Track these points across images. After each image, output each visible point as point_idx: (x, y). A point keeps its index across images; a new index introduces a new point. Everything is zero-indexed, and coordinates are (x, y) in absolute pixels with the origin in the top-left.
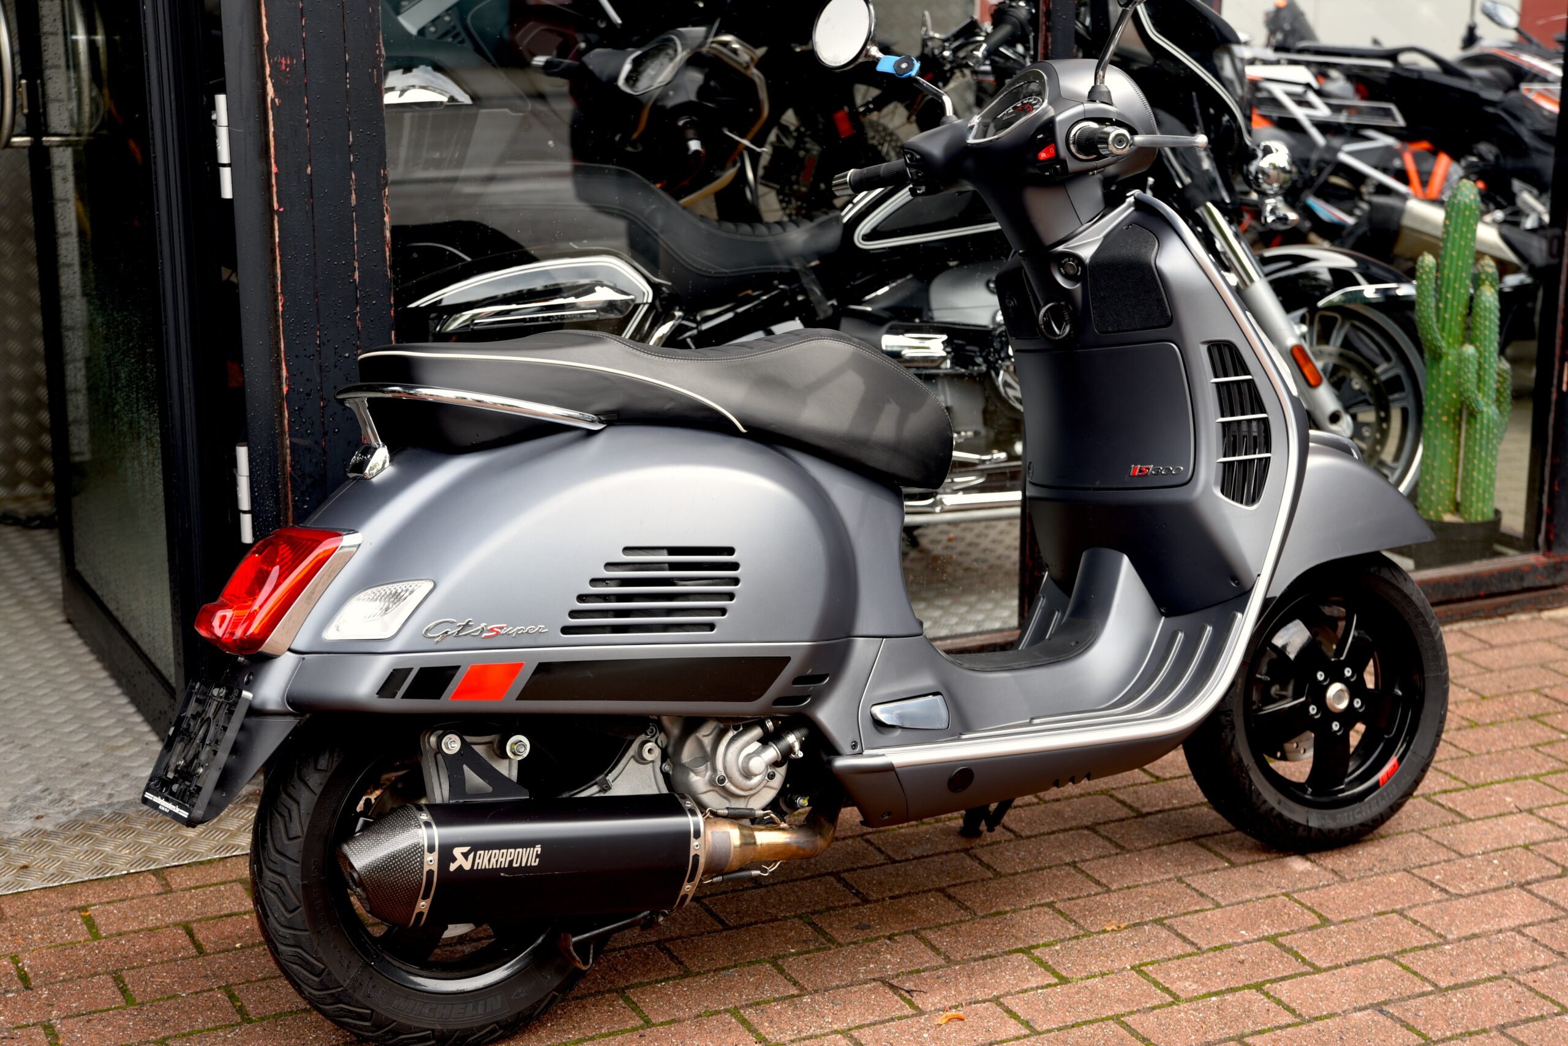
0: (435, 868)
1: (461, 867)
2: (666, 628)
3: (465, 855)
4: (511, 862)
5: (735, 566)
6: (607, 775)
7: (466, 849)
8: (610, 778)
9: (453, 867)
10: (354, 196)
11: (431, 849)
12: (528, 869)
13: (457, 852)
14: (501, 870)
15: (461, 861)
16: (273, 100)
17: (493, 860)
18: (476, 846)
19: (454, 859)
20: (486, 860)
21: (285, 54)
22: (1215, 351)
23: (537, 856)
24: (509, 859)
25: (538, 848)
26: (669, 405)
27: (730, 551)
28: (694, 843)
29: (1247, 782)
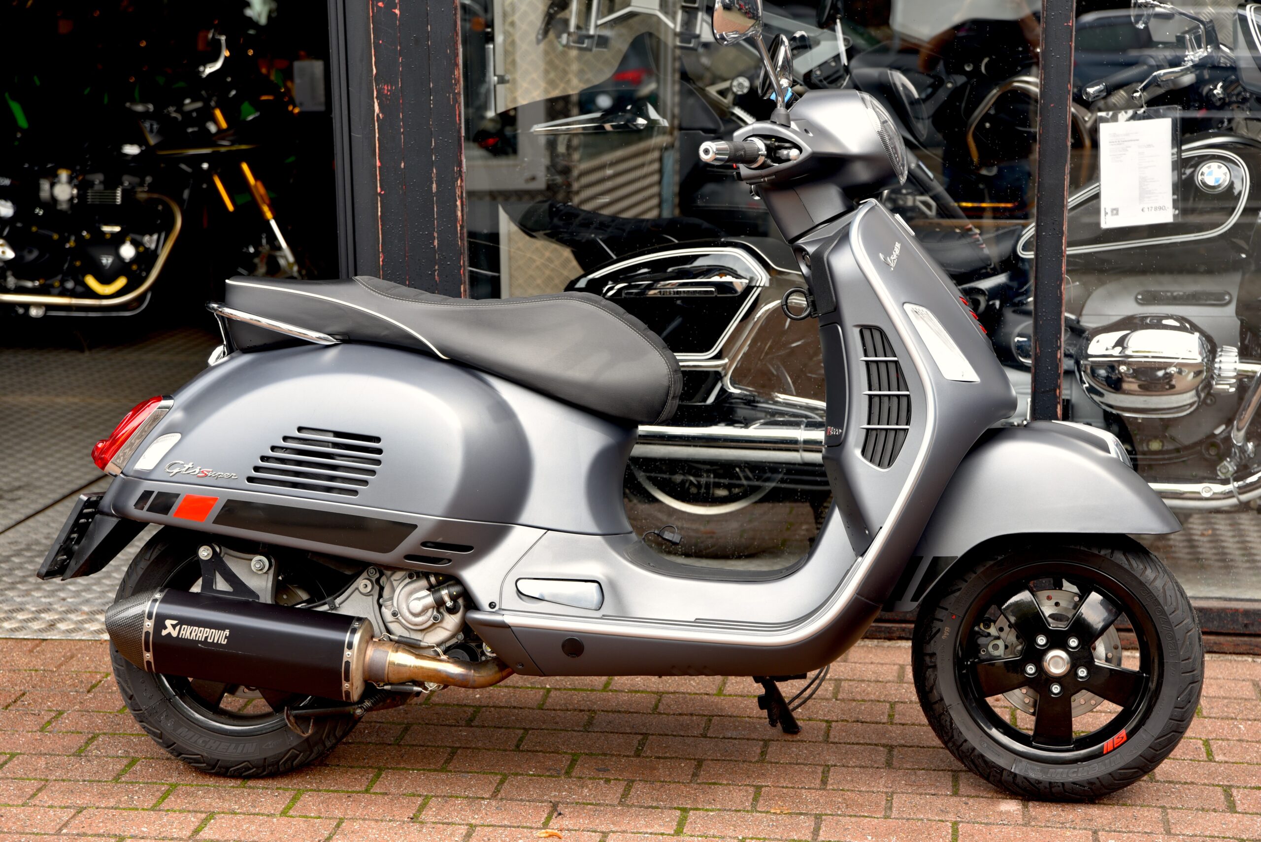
0: (151, 631)
1: (169, 634)
2: (329, 489)
3: (174, 626)
4: (206, 638)
5: (379, 451)
6: (335, 598)
7: (174, 622)
8: (338, 601)
9: (164, 633)
10: (434, 186)
11: (150, 616)
12: (218, 645)
13: (168, 623)
14: (201, 642)
15: (170, 629)
16: (378, 115)
17: (193, 634)
18: (182, 621)
19: (166, 628)
20: (190, 633)
21: (386, 83)
22: (867, 333)
23: (226, 637)
24: (205, 635)
25: (227, 632)
26: (385, 333)
27: (377, 440)
28: (347, 653)
29: (949, 720)
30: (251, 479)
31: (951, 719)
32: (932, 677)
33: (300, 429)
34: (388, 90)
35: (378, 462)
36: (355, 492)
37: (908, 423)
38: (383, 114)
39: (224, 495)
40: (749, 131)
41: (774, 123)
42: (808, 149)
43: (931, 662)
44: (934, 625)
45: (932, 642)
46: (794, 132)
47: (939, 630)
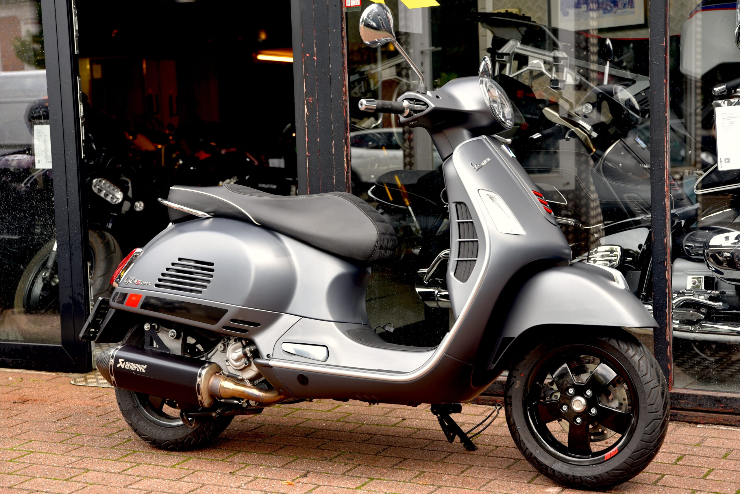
0: (113, 364)
1: (120, 366)
2: (191, 291)
3: (123, 362)
4: (136, 369)
5: (212, 270)
6: (208, 354)
7: (123, 360)
8: (210, 355)
9: (118, 366)
10: (333, 150)
11: (112, 357)
12: (141, 373)
13: (121, 360)
14: (133, 371)
15: (121, 364)
16: (307, 113)
17: (131, 367)
18: (127, 360)
19: (119, 363)
21: (310, 96)
22: (459, 207)
23: (145, 369)
24: (136, 368)
25: (146, 366)
27: (212, 264)
28: (199, 379)
29: (518, 436)
30: (157, 286)
31: (519, 435)
32: (510, 410)
33: (180, 259)
34: (311, 100)
35: (212, 276)
36: (200, 292)
37: (477, 257)
38: (309, 112)
39: (144, 293)
40: (403, 97)
41: (418, 92)
42: (432, 105)
43: (509, 401)
44: (512, 380)
45: (510, 389)
46: (428, 98)
47: (514, 383)
